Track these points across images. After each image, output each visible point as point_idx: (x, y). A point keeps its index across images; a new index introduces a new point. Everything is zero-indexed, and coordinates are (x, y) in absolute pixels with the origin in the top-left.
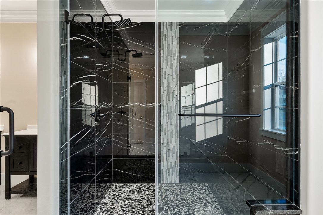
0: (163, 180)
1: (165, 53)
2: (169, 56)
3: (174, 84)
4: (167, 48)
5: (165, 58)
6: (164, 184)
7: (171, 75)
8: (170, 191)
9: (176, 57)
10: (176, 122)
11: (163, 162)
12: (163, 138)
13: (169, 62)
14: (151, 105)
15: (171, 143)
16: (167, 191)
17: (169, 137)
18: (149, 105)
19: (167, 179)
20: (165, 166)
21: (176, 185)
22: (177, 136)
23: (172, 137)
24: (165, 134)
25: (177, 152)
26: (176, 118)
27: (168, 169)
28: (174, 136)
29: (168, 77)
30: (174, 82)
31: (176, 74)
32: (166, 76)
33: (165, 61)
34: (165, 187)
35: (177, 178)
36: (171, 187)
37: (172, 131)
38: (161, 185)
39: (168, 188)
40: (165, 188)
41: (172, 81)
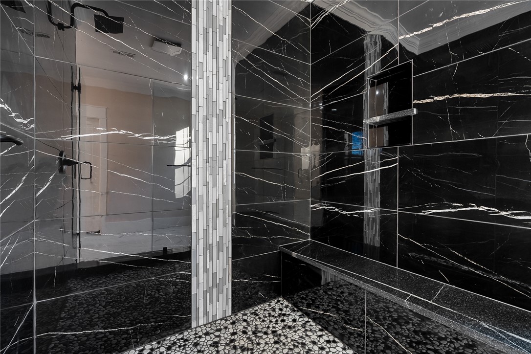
0: (197, 318)
1: (200, 20)
2: (211, 29)
3: (221, 95)
4: (205, 8)
5: (201, 31)
6: (200, 327)
7: (215, 72)
8: (227, 345)
9: (225, 37)
10: (225, 181)
11: (197, 275)
12: (198, 220)
13: (211, 43)
14: (166, 138)
15: (215, 228)
16: (217, 347)
17: (211, 216)
18: (162, 138)
19: (206, 313)
20: (201, 286)
21: (228, 322)
22: (227, 211)
23: (217, 216)
24: (200, 209)
25: (228, 248)
26: (225, 173)
27: (209, 290)
28: (221, 212)
29: (208, 77)
30: (221, 91)
31: (226, 75)
32: (205, 73)
33: (201, 37)
34: (208, 338)
35: (227, 303)
36: (220, 330)
37: (218, 200)
38: (196, 334)
39: (216, 336)
40: (210, 340)
41: (218, 89)
